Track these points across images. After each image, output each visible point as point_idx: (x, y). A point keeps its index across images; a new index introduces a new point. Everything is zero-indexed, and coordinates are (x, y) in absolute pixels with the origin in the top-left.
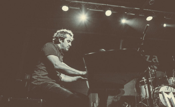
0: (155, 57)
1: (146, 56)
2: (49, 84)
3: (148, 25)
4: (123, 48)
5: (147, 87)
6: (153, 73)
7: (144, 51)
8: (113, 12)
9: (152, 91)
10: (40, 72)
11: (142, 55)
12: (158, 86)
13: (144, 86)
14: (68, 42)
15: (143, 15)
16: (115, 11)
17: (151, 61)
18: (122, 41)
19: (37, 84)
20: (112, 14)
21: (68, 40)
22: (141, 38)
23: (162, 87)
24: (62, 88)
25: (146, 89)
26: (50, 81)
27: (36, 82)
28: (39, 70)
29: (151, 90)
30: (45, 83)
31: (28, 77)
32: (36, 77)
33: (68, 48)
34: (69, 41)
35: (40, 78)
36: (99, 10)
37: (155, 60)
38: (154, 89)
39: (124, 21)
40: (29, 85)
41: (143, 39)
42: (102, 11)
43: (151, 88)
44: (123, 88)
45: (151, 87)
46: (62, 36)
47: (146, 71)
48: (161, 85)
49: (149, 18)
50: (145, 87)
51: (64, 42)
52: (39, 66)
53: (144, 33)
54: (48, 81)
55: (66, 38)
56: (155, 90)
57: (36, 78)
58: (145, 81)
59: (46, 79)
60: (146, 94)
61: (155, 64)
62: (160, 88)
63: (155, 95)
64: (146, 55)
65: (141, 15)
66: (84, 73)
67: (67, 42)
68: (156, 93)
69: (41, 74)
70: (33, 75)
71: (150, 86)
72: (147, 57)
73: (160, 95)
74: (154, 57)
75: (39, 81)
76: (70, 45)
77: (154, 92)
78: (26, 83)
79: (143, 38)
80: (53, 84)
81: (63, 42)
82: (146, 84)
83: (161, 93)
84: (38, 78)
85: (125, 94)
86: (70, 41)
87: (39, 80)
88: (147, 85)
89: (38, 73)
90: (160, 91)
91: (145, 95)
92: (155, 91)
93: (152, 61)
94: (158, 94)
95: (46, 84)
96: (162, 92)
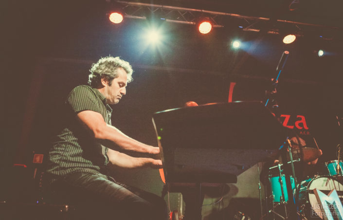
0: (300, 119)
1: (282, 116)
2: (85, 173)
3: (286, 52)
4: (234, 99)
5: (283, 180)
6: (296, 152)
7: (277, 106)
8: (215, 26)
9: (294, 189)
10: (65, 147)
11: (273, 114)
12: (308, 179)
13: (278, 177)
14: (120, 86)
15: (276, 32)
16: (218, 24)
17: (292, 127)
18: (233, 85)
19: (60, 173)
20: (213, 29)
21: (119, 83)
22: (272, 80)
23: (315, 179)
24: (110, 182)
25: (281, 184)
26: (86, 167)
27: (57, 170)
28: (62, 143)
29: (293, 185)
30: (75, 171)
31: (38, 159)
32: (57, 158)
33: (119, 99)
34: (121, 84)
35: (66, 161)
36: (185, 22)
37: (301, 125)
38: (298, 185)
39: (236, 44)
40: (41, 176)
41: (277, 82)
42: (192, 23)
43: (293, 181)
44: (236, 182)
45: (293, 179)
46: (109, 72)
47: (282, 147)
48: (312, 176)
49: (289, 39)
50: (280, 179)
51: (113, 85)
52: (63, 136)
53: (277, 68)
54: (82, 167)
55: (116, 76)
56: (300, 187)
57: (58, 160)
58: (280, 168)
59: (79, 162)
60: (283, 195)
61: (301, 133)
62: (312, 182)
63: (300, 195)
64: (283, 114)
65: (272, 32)
66: (156, 149)
67: (117, 85)
68: (303, 192)
69: (68, 152)
70: (51, 154)
71: (291, 178)
72: (284, 118)
73: (312, 197)
74: (299, 117)
75: (64, 168)
76: (122, 92)
77: (299, 190)
78: (35, 172)
79: (277, 80)
80: (91, 174)
81: (110, 85)
82: (282, 173)
83: (312, 192)
84: (60, 160)
85: (239, 195)
86: (124, 85)
87: (64, 164)
88: (284, 175)
89: (62, 151)
90: (311, 188)
91: (281, 197)
92: (301, 189)
93: (295, 127)
94: (306, 194)
95: (78, 173)
96: (315, 189)
